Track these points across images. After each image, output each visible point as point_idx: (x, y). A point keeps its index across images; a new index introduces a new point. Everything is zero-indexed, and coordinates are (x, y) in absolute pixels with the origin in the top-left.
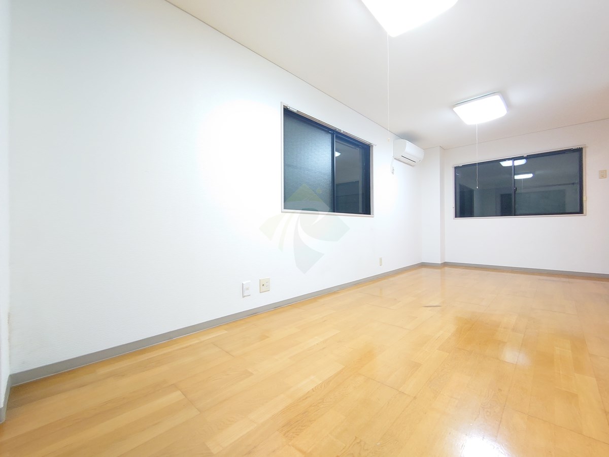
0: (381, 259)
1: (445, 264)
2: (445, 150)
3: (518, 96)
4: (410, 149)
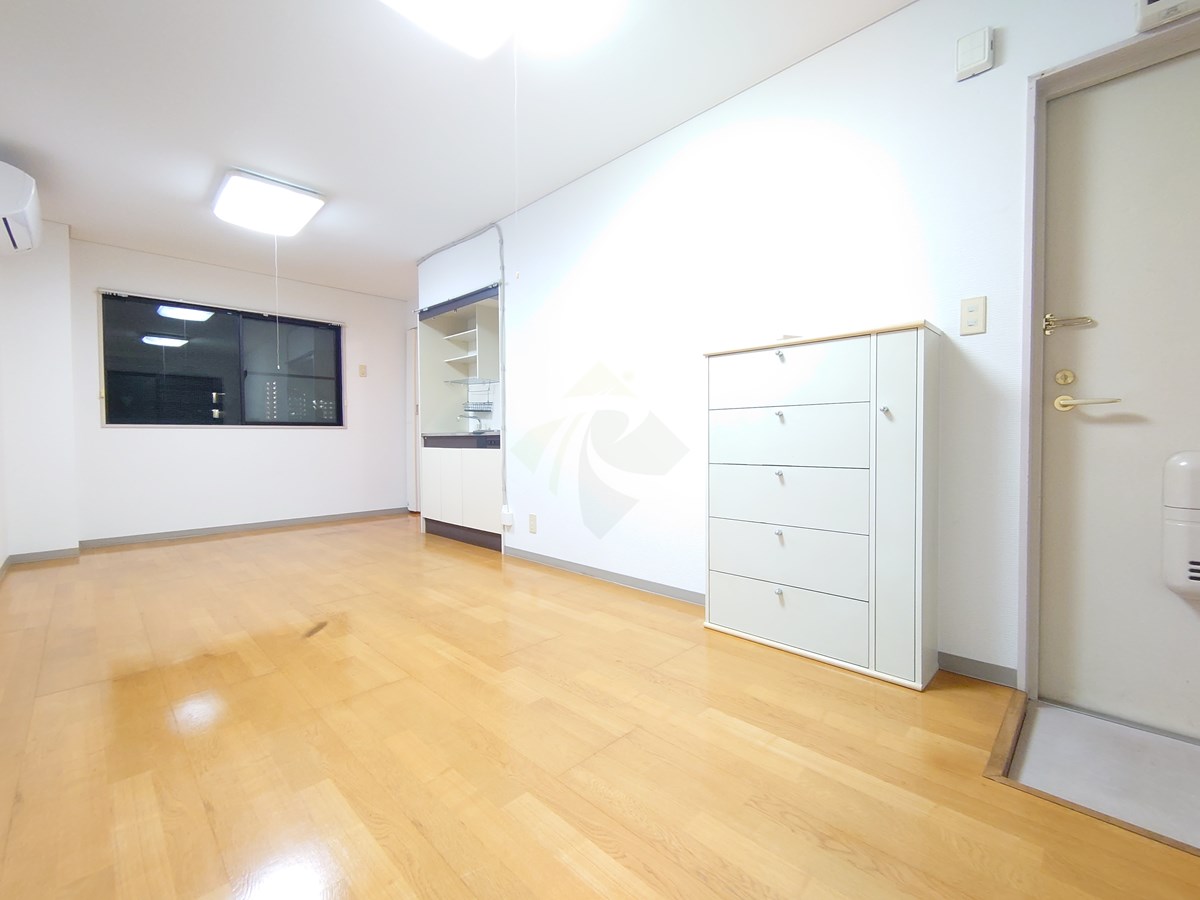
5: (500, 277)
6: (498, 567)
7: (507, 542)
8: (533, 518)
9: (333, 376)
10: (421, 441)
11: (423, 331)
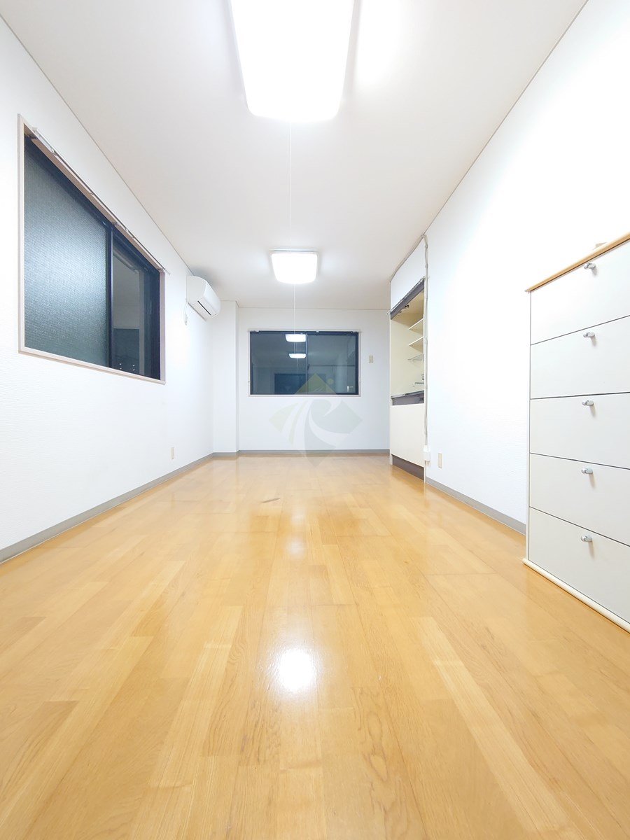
0: (173, 449)
1: (240, 453)
2: (241, 308)
3: (330, 264)
4: (208, 294)
5: (425, 274)
6: (422, 490)
7: (428, 473)
8: (440, 455)
9: (354, 364)
10: (390, 401)
11: (393, 324)
